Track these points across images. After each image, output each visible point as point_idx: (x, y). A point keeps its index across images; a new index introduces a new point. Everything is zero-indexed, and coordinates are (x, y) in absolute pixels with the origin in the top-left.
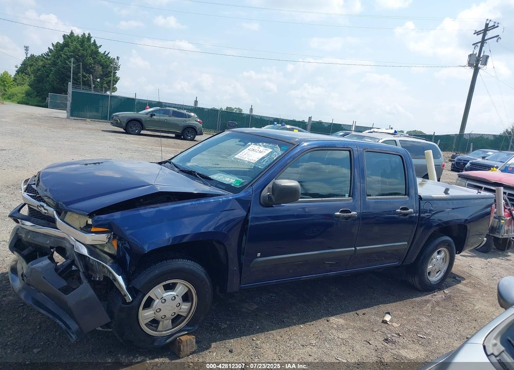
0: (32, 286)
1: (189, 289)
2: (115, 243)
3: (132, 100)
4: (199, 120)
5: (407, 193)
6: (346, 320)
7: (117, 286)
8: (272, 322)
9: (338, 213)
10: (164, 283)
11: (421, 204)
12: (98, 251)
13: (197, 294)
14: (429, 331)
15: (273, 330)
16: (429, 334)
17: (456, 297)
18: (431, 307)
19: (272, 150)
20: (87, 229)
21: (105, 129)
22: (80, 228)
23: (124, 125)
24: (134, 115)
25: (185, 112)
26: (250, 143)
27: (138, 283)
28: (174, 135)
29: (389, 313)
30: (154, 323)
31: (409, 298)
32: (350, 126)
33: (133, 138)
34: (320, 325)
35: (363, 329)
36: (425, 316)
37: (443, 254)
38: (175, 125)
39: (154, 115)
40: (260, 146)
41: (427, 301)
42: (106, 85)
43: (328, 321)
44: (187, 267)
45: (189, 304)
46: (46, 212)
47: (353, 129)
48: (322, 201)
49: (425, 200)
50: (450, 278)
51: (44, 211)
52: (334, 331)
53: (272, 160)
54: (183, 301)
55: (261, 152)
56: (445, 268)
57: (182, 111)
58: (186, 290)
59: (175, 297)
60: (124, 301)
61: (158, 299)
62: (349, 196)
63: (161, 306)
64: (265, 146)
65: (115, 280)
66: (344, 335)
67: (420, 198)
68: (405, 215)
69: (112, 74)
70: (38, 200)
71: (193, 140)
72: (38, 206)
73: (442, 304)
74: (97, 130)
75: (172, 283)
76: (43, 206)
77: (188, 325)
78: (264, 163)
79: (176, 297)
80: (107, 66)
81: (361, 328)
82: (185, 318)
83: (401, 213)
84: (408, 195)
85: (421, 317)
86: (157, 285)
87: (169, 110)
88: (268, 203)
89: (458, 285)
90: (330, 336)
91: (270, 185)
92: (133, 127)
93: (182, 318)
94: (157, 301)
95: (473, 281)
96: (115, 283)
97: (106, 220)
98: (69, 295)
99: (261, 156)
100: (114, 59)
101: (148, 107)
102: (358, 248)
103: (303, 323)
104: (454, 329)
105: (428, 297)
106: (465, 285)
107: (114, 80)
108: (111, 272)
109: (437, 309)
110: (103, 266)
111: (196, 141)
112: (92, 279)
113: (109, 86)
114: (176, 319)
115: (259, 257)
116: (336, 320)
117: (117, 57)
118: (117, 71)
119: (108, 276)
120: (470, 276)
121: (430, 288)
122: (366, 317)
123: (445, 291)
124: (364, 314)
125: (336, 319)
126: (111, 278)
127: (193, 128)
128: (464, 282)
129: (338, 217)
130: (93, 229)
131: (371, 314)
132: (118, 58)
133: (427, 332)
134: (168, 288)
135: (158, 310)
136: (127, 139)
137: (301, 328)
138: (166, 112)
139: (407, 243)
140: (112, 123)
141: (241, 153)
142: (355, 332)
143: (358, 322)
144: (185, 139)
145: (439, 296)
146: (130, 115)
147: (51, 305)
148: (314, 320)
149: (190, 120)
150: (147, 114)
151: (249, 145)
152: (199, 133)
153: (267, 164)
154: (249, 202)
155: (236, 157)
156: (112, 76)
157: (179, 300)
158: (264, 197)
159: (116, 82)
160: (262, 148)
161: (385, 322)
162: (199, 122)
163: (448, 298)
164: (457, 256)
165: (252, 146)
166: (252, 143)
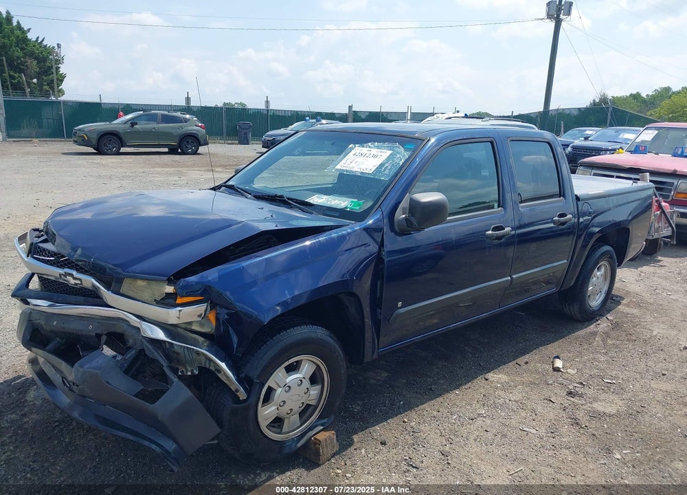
0: (89, 398)
1: (318, 366)
2: (212, 317)
3: (98, 105)
4: (200, 124)
5: (562, 194)
6: (508, 374)
7: (223, 378)
8: (417, 392)
9: (490, 232)
10: (287, 363)
11: (579, 206)
12: (180, 330)
13: (330, 371)
14: (614, 372)
15: (423, 404)
16: (617, 378)
17: (624, 323)
18: (602, 341)
19: (391, 152)
20: (168, 301)
21: (66, 152)
22: (155, 300)
23: (94, 142)
24: (105, 127)
25: (178, 114)
26: (351, 145)
27: (253, 370)
28: (166, 150)
29: (558, 357)
30: (278, 422)
31: (570, 333)
32: (404, 114)
33: (113, 160)
34: (478, 387)
35: (535, 384)
36: (601, 353)
37: (603, 269)
38: (167, 135)
39: (136, 124)
40: (370, 147)
41: (594, 334)
42: (46, 88)
43: (487, 380)
44: (313, 335)
45: (318, 387)
46: (78, 282)
47: (409, 118)
48: (469, 218)
49: (583, 200)
50: (611, 300)
51: (72, 281)
52: (501, 393)
53: (398, 167)
54: (311, 384)
55: (375, 156)
56: (606, 288)
57: (174, 114)
58: (314, 367)
59: (301, 381)
60: (237, 400)
61: (281, 387)
62: (499, 207)
63: (285, 397)
64: (378, 147)
65: (219, 370)
66: (517, 395)
67: (578, 198)
68: (563, 224)
69: (54, 70)
70: (58, 267)
71: (195, 153)
72: (60, 274)
73: (613, 334)
74: (56, 153)
75: (296, 362)
76: (71, 275)
77: (320, 418)
78: (387, 172)
79: (303, 379)
80: (45, 60)
81: (532, 383)
82: (316, 407)
83: (559, 221)
84: (564, 196)
85: (596, 356)
86: (278, 367)
87: (156, 114)
88: (406, 229)
89: (620, 307)
90: (499, 399)
91: (405, 203)
92: (107, 144)
93: (312, 408)
94: (279, 390)
95: (635, 300)
96: (219, 375)
97: (197, 283)
98: (157, 403)
99: (378, 162)
100: (53, 47)
101: (121, 113)
102: (514, 276)
103: (457, 387)
104: (643, 365)
105: (592, 327)
106: (627, 305)
107: (58, 79)
108: (211, 360)
109: (610, 342)
110: (198, 353)
111: (199, 154)
112: (180, 374)
113: (52, 88)
114: (306, 411)
115: (401, 308)
116: (497, 377)
117: (58, 44)
118: (60, 65)
119: (207, 366)
120: (628, 293)
121: (591, 317)
122: (531, 366)
123: (610, 318)
124: (526, 363)
125: (495, 376)
126: (212, 368)
127: (192, 136)
128: (624, 302)
129: (490, 237)
130: (179, 301)
131: (535, 360)
132: (59, 46)
133: (614, 375)
134: (292, 369)
135: (282, 404)
136: (104, 162)
137: (457, 395)
138: (152, 118)
139: (566, 261)
140: (75, 141)
141: (344, 161)
142: (527, 389)
143: (524, 375)
144: (184, 153)
145: (602, 325)
146: (101, 127)
147: (127, 421)
148: (470, 381)
149: (187, 126)
150: (126, 123)
151: (352, 149)
152: (202, 142)
153: (392, 173)
154: (380, 230)
155: (338, 167)
156: (55, 73)
157: (306, 383)
158: (400, 221)
159: (62, 81)
160: (374, 151)
161: (557, 370)
162: (200, 127)
163: (616, 326)
164: (618, 271)
165: (357, 149)
166: (355, 144)
